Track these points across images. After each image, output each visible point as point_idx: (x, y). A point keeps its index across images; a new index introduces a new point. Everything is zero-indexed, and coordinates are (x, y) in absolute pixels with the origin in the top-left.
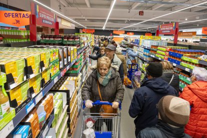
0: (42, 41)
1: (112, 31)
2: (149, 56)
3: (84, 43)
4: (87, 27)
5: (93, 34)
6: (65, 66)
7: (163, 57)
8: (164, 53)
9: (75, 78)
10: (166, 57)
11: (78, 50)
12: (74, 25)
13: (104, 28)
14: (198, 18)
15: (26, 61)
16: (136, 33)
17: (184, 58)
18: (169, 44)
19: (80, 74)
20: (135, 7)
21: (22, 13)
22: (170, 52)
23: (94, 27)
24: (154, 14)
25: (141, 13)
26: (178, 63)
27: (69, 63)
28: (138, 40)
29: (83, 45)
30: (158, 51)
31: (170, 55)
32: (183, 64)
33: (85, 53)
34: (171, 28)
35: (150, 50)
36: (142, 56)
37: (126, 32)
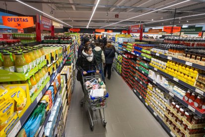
0: (45, 41)
1: (94, 30)
2: (122, 50)
3: (74, 41)
4: (73, 26)
5: (79, 32)
6: (65, 57)
7: (131, 50)
8: (131, 47)
9: (69, 66)
10: (133, 50)
11: (71, 47)
12: (62, 25)
13: (87, 27)
14: (162, 18)
15: (51, 53)
16: (114, 31)
17: (143, 50)
18: (136, 40)
19: (72, 64)
20: (112, 10)
21: (23, 18)
22: (135, 47)
23: (79, 26)
24: (127, 16)
25: (117, 16)
26: (140, 54)
27: (66, 56)
28: (114, 38)
29: (73, 43)
30: (128, 46)
31: (135, 48)
32: (142, 54)
33: (74, 48)
34: (138, 29)
35: (122, 45)
36: (117, 49)
37: (106, 30)
